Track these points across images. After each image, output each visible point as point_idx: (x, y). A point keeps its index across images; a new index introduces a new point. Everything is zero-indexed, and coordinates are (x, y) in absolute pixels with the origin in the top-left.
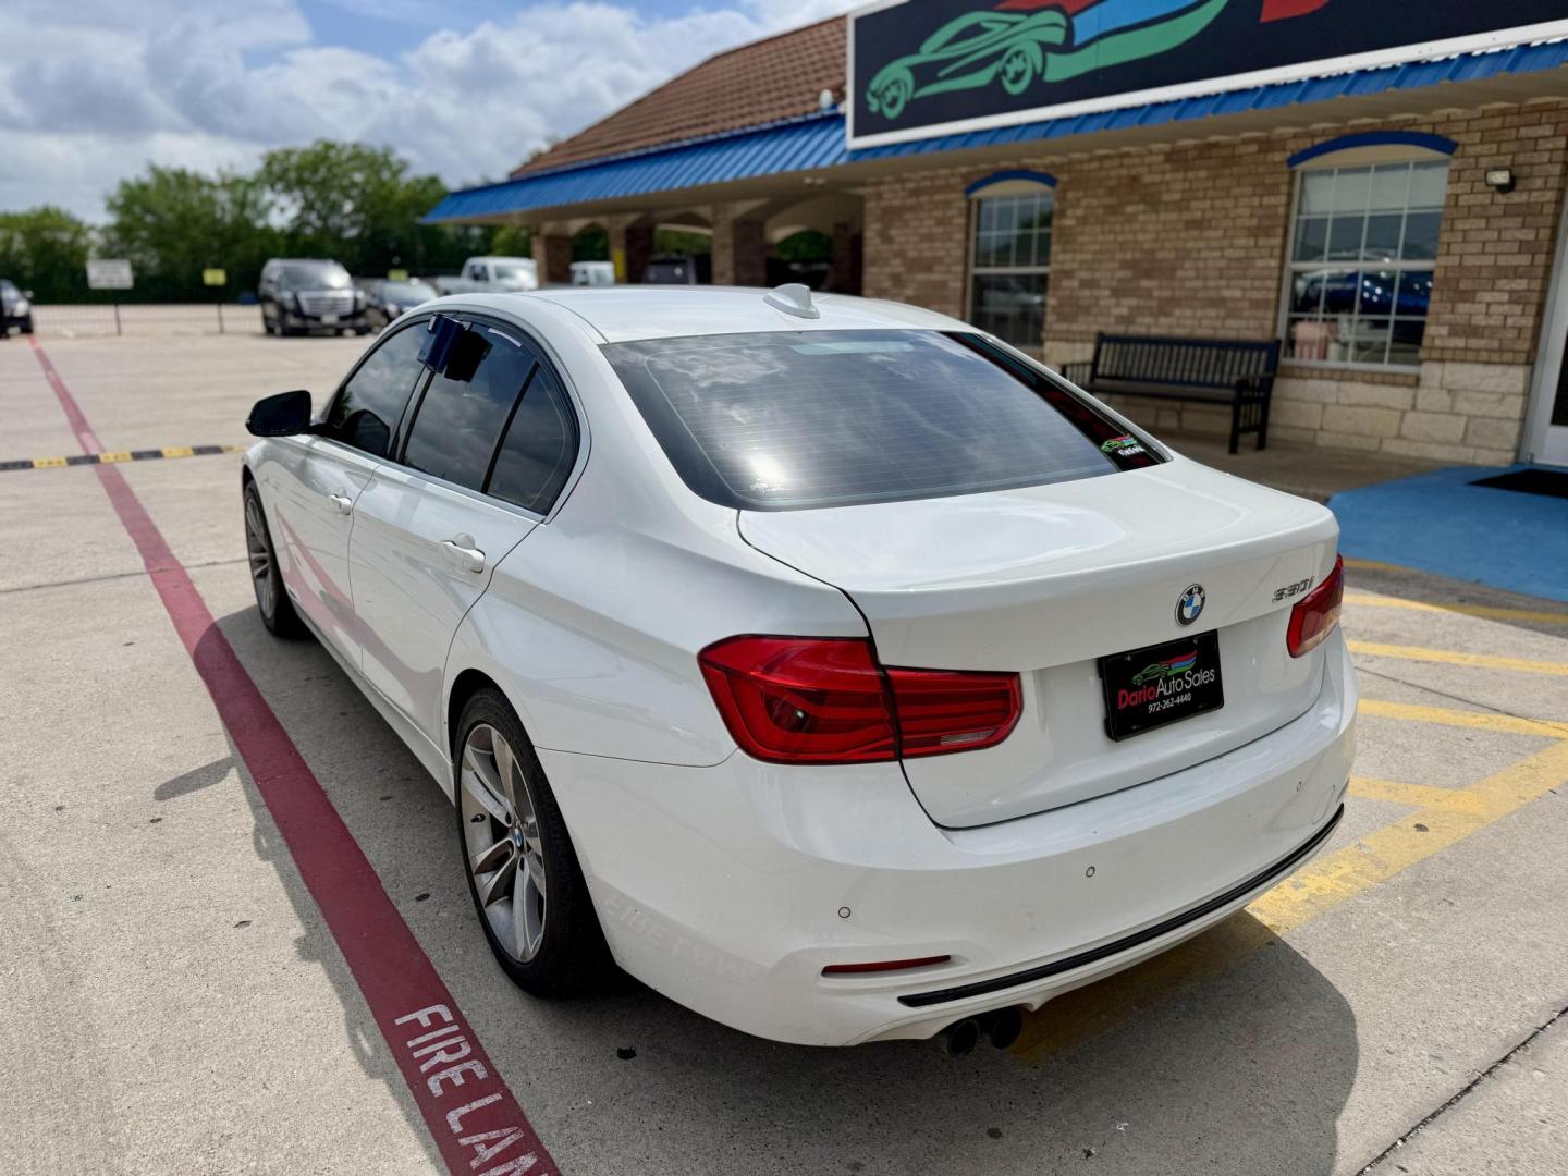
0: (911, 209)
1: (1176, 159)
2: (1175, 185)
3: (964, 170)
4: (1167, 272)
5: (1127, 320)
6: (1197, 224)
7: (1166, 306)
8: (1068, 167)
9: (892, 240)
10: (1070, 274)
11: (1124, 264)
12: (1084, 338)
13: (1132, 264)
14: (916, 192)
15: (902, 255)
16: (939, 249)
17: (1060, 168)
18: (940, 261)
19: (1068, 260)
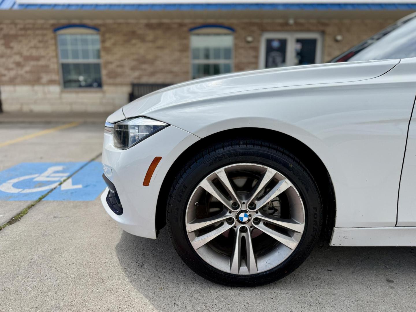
0: (22, 35)
1: (149, 26)
2: (150, 35)
3: (52, 22)
4: (152, 62)
5: (139, 77)
6: (161, 48)
7: (153, 74)
8: (104, 25)
9: (12, 48)
10: (111, 63)
11: (134, 60)
12: (122, 84)
13: (137, 60)
14: (25, 29)
15: (20, 54)
16: (42, 52)
17: (101, 25)
18: (43, 57)
19: (109, 58)
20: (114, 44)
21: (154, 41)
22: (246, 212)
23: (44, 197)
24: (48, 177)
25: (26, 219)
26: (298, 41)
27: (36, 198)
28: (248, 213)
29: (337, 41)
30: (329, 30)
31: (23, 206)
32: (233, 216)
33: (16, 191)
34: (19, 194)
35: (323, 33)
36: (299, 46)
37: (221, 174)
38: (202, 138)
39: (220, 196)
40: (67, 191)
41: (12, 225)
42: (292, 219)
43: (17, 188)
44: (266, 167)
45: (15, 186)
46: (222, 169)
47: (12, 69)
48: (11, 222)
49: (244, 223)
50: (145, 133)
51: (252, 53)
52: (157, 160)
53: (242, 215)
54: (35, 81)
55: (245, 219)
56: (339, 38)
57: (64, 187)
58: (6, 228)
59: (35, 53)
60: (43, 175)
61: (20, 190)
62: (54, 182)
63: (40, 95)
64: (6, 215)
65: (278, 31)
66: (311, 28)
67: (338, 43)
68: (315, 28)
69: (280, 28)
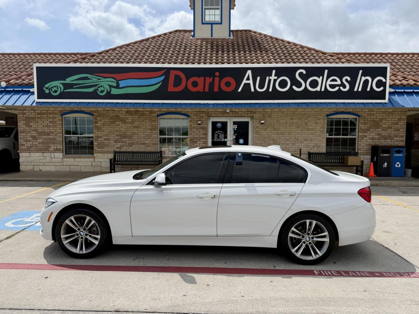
1: (129, 113)
2: (129, 118)
3: (60, 109)
5: (120, 148)
6: (136, 127)
8: (97, 111)
9: (31, 126)
10: (101, 137)
11: (117, 135)
12: (107, 152)
13: (120, 135)
14: (41, 114)
15: (36, 130)
16: (52, 129)
17: (94, 112)
18: (53, 133)
19: (99, 134)
20: (103, 125)
21: (132, 123)
22: (83, 231)
23: (25, 229)
24: (32, 219)
25: (14, 237)
26: (235, 123)
27: (21, 229)
28: (83, 232)
30: (256, 116)
31: (14, 232)
32: (78, 233)
33: (12, 226)
34: (14, 227)
35: (252, 118)
36: (236, 127)
37: (72, 218)
38: (65, 206)
39: (73, 226)
40: (37, 226)
41: (7, 240)
42: (96, 234)
43: (14, 224)
44: (86, 216)
45: (13, 223)
46: (72, 216)
47: (29, 141)
48: (7, 238)
49: (82, 235)
51: (202, 132)
52: (52, 213)
53: (81, 232)
54: (45, 149)
55: (82, 234)
56: (263, 121)
57: (37, 225)
58: (4, 241)
59: (46, 130)
60: (29, 218)
61: (15, 226)
62: (34, 222)
63: (48, 159)
64: (6, 236)
65: (220, 117)
66: (243, 115)
67: (263, 125)
68: (246, 115)
69: (221, 115)
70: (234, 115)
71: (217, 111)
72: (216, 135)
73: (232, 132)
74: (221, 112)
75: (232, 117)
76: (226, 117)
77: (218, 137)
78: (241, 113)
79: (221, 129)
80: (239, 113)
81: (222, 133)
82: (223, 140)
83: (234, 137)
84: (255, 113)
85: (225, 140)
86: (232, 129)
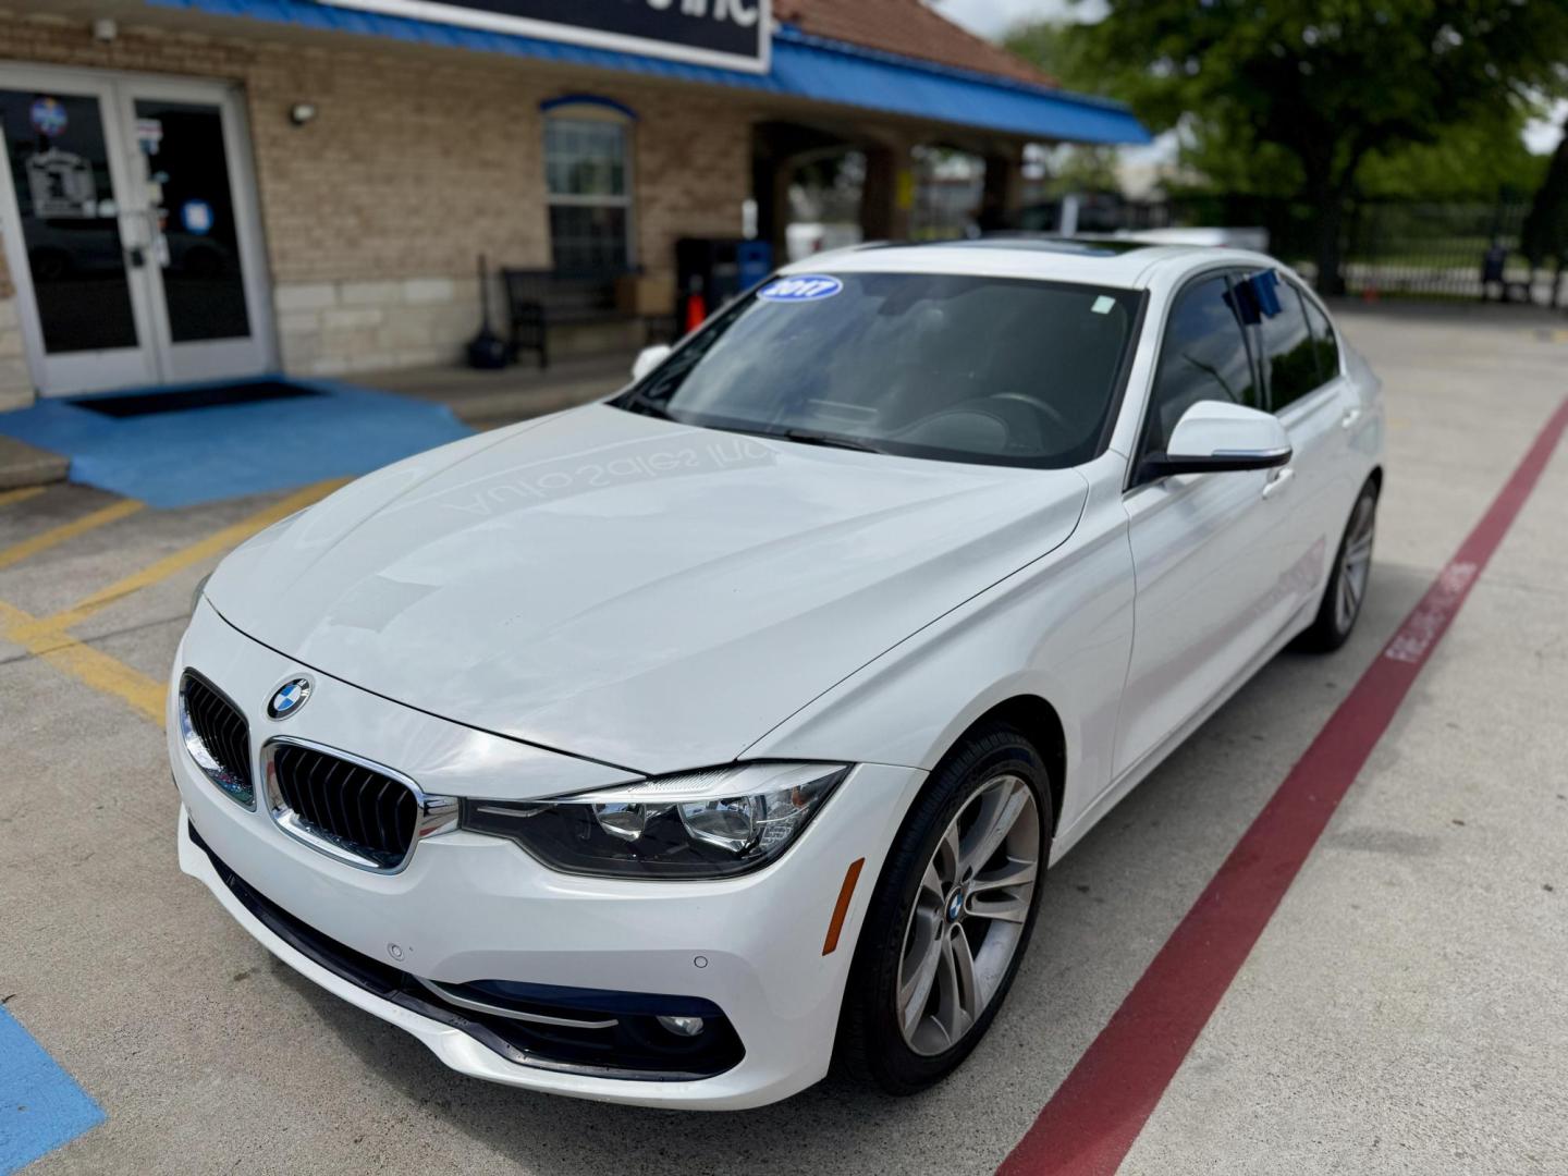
26: (145, 109)
29: (296, 123)
30: (260, 76)
35: (239, 86)
36: (153, 132)
38: (931, 769)
42: (1010, 859)
50: (804, 810)
52: (856, 868)
56: (303, 112)
65: (54, 61)
66: (190, 64)
67: (300, 131)
68: (207, 66)
69: (59, 51)
70: (140, 60)
71: (27, 25)
72: (39, 182)
73: (140, 164)
74: (51, 29)
75: (128, 68)
76: (91, 64)
77: (57, 191)
78: (178, 51)
79: (64, 141)
80: (167, 51)
81: (79, 168)
82: (89, 209)
83: (154, 192)
84: (251, 58)
85: (107, 209)
86: (135, 148)
